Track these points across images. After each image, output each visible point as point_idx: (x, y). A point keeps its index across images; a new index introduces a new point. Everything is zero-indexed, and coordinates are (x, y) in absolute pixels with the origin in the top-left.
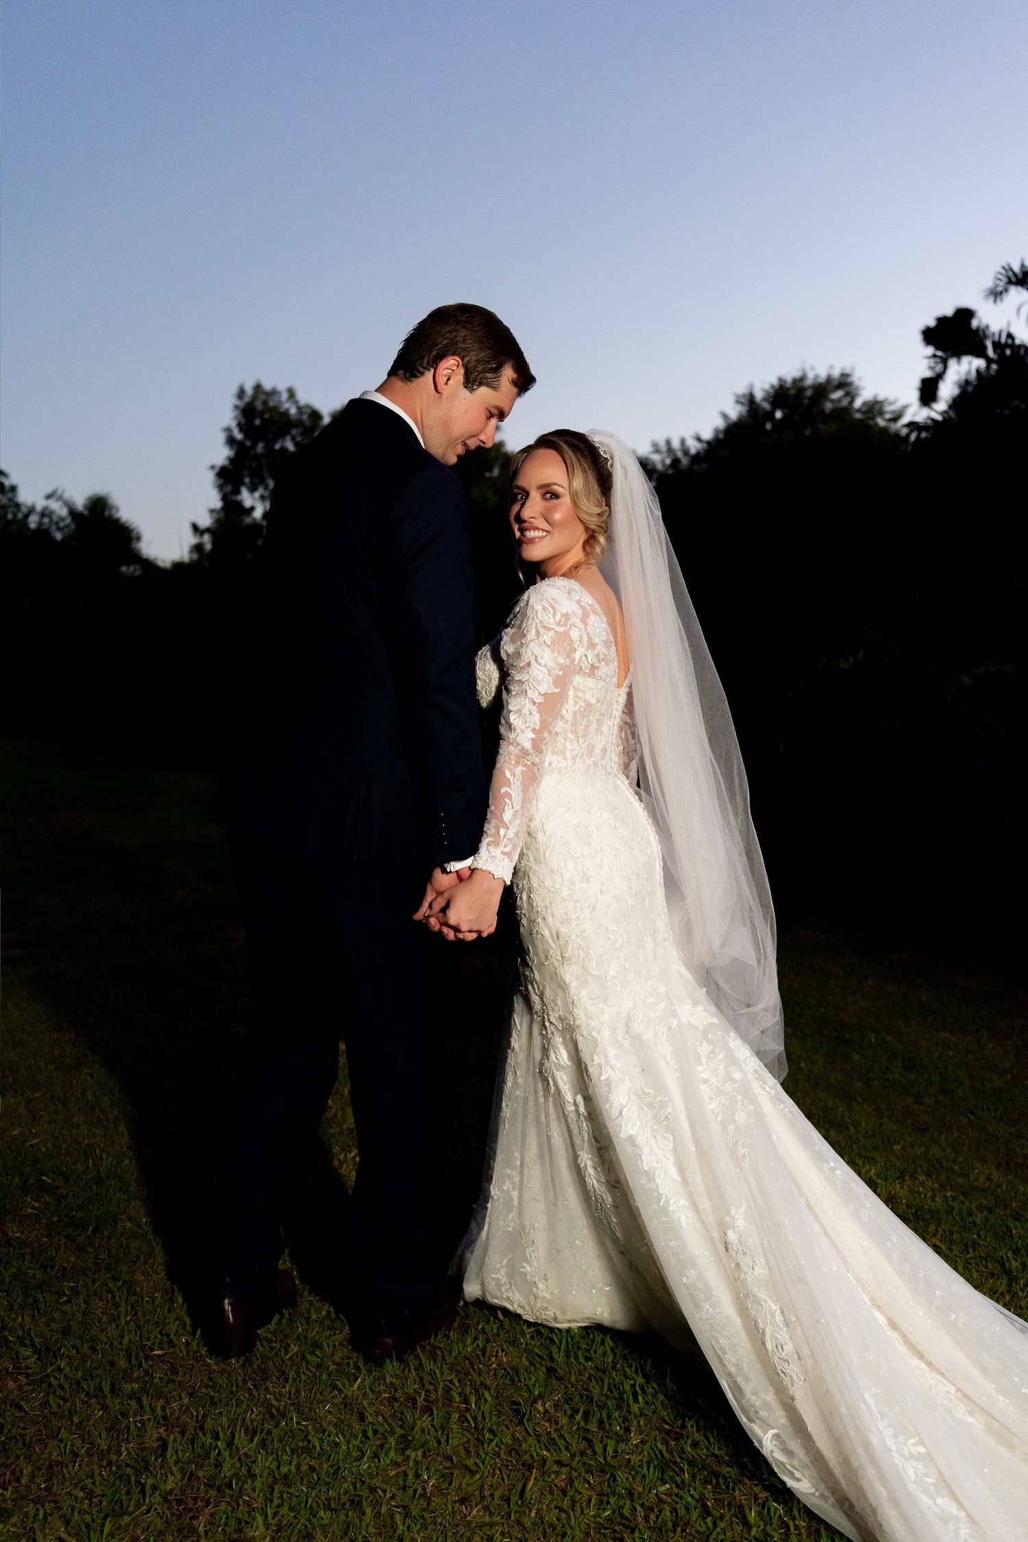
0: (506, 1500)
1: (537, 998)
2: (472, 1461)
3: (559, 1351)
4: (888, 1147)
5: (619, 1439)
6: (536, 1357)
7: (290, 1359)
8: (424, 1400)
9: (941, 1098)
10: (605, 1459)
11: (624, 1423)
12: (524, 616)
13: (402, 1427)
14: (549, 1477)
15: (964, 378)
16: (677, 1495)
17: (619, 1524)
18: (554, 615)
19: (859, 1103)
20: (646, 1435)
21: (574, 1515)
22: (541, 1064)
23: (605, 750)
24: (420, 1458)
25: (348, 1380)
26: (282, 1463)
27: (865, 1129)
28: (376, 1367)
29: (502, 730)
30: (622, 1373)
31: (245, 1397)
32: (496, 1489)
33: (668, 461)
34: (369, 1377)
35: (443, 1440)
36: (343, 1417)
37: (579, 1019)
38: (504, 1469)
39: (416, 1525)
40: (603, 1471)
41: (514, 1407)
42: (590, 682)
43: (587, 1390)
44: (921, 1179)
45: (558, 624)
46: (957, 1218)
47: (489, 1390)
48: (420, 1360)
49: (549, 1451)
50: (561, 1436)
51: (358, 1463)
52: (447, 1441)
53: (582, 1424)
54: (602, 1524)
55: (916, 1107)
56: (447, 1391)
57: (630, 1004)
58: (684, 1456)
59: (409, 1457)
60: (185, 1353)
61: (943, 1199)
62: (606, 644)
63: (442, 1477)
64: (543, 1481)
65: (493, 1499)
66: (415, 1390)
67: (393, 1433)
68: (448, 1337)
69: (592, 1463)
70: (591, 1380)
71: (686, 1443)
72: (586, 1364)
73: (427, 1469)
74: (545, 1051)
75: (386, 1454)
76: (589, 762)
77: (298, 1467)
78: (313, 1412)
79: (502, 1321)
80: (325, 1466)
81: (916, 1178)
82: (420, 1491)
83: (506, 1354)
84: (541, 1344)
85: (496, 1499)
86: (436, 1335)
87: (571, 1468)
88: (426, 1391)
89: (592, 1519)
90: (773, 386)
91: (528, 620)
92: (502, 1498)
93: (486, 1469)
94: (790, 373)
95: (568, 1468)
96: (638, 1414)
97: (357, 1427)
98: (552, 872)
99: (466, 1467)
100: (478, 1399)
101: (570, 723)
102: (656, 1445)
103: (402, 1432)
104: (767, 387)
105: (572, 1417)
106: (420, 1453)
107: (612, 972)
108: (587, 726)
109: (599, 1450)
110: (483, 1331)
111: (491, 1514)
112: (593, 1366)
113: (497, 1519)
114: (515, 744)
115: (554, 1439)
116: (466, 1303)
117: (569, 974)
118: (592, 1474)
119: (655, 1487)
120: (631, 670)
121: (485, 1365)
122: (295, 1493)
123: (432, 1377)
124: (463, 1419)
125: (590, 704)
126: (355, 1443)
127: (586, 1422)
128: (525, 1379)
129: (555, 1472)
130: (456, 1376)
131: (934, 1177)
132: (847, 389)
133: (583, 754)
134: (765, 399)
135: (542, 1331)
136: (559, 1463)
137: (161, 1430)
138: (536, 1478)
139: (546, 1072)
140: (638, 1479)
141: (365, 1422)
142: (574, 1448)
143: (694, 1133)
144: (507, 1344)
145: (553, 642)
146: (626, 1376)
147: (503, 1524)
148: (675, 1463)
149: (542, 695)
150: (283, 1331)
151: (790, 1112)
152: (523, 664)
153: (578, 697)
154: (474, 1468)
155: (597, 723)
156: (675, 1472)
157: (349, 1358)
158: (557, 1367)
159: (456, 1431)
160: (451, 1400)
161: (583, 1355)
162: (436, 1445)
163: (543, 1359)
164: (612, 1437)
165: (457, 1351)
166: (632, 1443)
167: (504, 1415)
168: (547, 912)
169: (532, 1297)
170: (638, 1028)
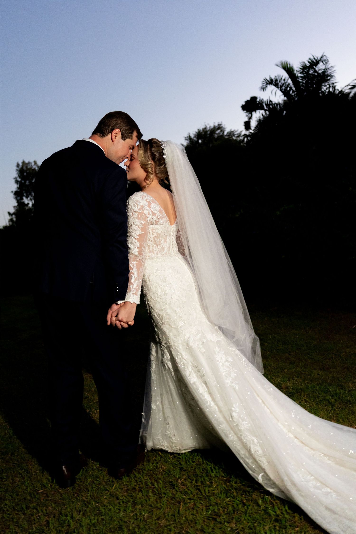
2: (159, 505)
3: (183, 461)
5: (209, 486)
6: (175, 465)
7: (89, 484)
8: (139, 488)
10: (205, 494)
11: (209, 480)
13: (132, 498)
14: (187, 504)
15: (258, 119)
16: (232, 501)
17: (214, 515)
18: (138, 207)
20: (218, 483)
21: (198, 515)
22: (162, 360)
23: (169, 248)
24: (140, 508)
25: (111, 486)
30: (206, 464)
32: (169, 512)
34: (118, 484)
35: (148, 500)
36: (111, 500)
38: (170, 505)
39: (143, 531)
40: (205, 498)
41: (171, 483)
42: (157, 226)
43: (195, 472)
45: (140, 209)
47: (160, 479)
48: (135, 474)
49: (185, 495)
50: (189, 490)
53: (195, 484)
54: (208, 516)
56: (146, 483)
57: (188, 336)
58: (233, 487)
59: (136, 508)
60: (51, 489)
62: (160, 212)
63: (149, 512)
64: (185, 506)
65: (169, 516)
66: (134, 485)
67: (129, 501)
68: (143, 465)
69: (201, 496)
70: (196, 469)
72: (193, 464)
73: (144, 511)
75: (128, 509)
76: (163, 253)
78: (100, 500)
79: (161, 455)
82: (142, 519)
83: (164, 466)
84: (176, 460)
86: (139, 465)
87: (194, 500)
88: (139, 485)
89: (205, 516)
90: (196, 132)
92: (172, 515)
93: (165, 507)
94: (201, 127)
96: (214, 476)
97: (116, 502)
99: (157, 507)
100: (157, 484)
101: (153, 241)
102: (222, 486)
103: (133, 500)
104: (194, 133)
105: (191, 482)
106: (140, 506)
107: (180, 325)
108: (160, 241)
109: (203, 492)
110: (155, 460)
111: (169, 521)
113: (172, 523)
114: (132, 254)
115: (187, 492)
118: (202, 500)
119: (225, 500)
121: (158, 471)
123: (140, 479)
124: (153, 491)
125: (159, 233)
126: (116, 507)
127: (197, 484)
128: (172, 473)
129: (189, 502)
130: (148, 477)
132: (221, 129)
134: (195, 137)
136: (190, 499)
137: (47, 517)
138: (183, 506)
140: (218, 498)
141: (119, 499)
142: (194, 493)
144: (164, 462)
145: (138, 216)
147: (174, 524)
148: (230, 490)
149: (138, 235)
150: (84, 475)
153: (153, 232)
154: (160, 507)
155: (164, 239)
156: (231, 493)
158: (183, 467)
159: (151, 496)
160: (148, 486)
161: (192, 461)
162: (145, 502)
163: (178, 465)
164: (206, 486)
165: (147, 469)
166: (214, 487)
167: (168, 487)
168: (154, 308)
169: (171, 443)
170: (191, 344)
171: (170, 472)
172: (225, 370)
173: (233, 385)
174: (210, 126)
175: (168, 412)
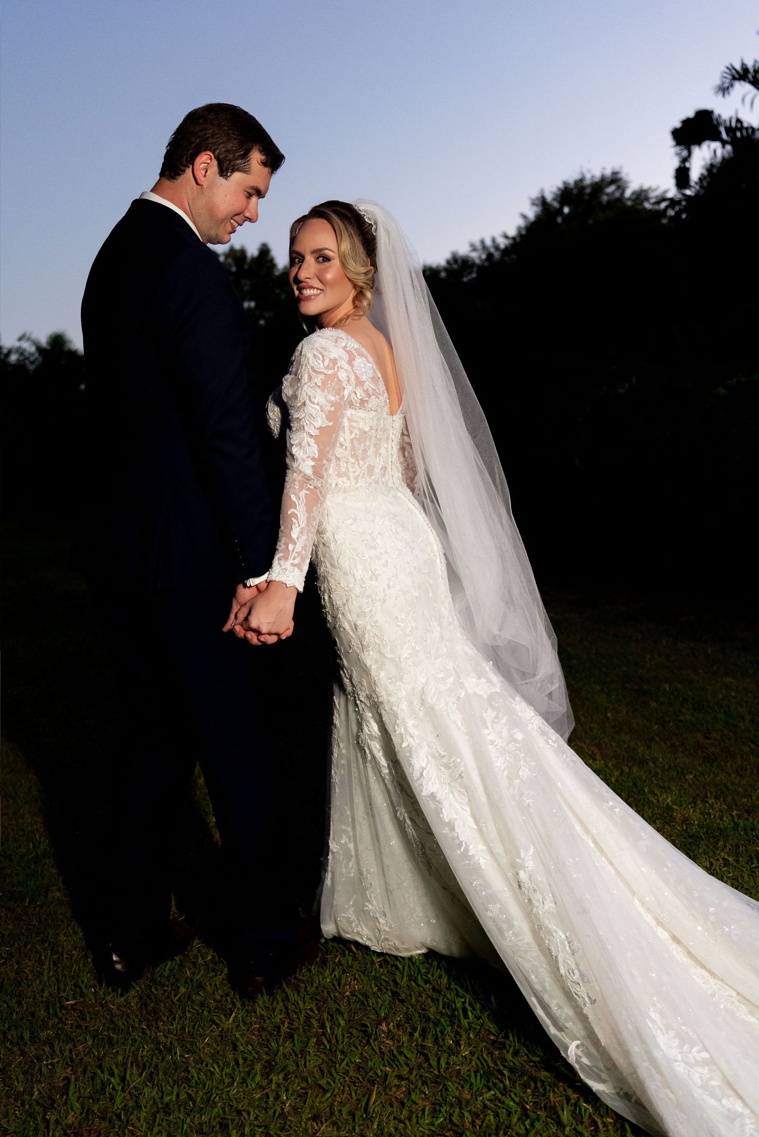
0: (351, 1115)
1: (348, 681)
2: (325, 1081)
3: (402, 977)
4: (682, 777)
5: (451, 1052)
6: (384, 983)
7: (178, 1000)
8: (288, 1028)
9: (726, 732)
10: (439, 1071)
11: (455, 1037)
12: (299, 363)
13: (267, 1054)
14: (391, 1091)
15: (709, 163)
16: (499, 1100)
17: (450, 1130)
18: (323, 361)
19: (657, 743)
20: (474, 1047)
21: (411, 1125)
22: (358, 737)
23: (384, 469)
24: (280, 1081)
25: (225, 1016)
26: (165, 1094)
28: (249, 1002)
29: (288, 461)
30: (455, 992)
31: (139, 1036)
32: (345, 1105)
33: (484, 256)
34: (242, 1011)
35: (301, 1063)
36: (219, 1048)
37: (381, 696)
38: (351, 1086)
40: (436, 1082)
41: (362, 1029)
42: (361, 414)
43: (424, 1009)
44: (710, 802)
45: (327, 368)
46: (742, 833)
47: (342, 1015)
48: (286, 993)
49: (391, 1066)
50: (401, 1053)
51: (228, 1089)
52: (305, 1064)
53: (420, 1040)
54: (435, 1132)
55: (705, 741)
57: (423, 681)
58: (506, 1064)
59: (271, 1081)
60: (93, 1001)
61: (729, 818)
62: (374, 379)
63: (298, 1097)
64: (386, 1094)
65: (341, 1114)
66: (280, 1019)
67: (260, 1059)
68: (309, 970)
69: (427, 1075)
70: (428, 1001)
71: (508, 1052)
72: (424, 987)
73: (286, 1090)
74: (360, 725)
75: (253, 1079)
76: (369, 481)
77: (178, 1096)
79: (355, 955)
80: (200, 1093)
81: (707, 802)
82: (278, 1111)
83: (358, 982)
84: (388, 971)
85: (343, 1114)
86: (301, 970)
87: (409, 1081)
88: (290, 1020)
89: (426, 1128)
90: (559, 189)
91: (302, 367)
92: (348, 1113)
93: (337, 1087)
95: (407, 1081)
96: (467, 1028)
97: (230, 1056)
98: (345, 574)
99: (320, 1086)
100: (333, 1024)
101: (349, 449)
102: (482, 1055)
103: (268, 1058)
104: (555, 190)
105: (411, 1035)
106: (281, 1076)
107: (405, 654)
108: (365, 451)
109: (434, 1063)
110: (340, 963)
111: (339, 1128)
112: (430, 988)
114: (298, 472)
115: (395, 1056)
116: (326, 939)
117: (369, 658)
118: (427, 1085)
119: (481, 1094)
120: (404, 399)
121: (340, 993)
122: (172, 1120)
123: (296, 1007)
124: (319, 1043)
125: (364, 431)
126: (227, 1070)
127: (423, 1041)
128: (372, 1003)
129: (396, 1085)
130: (316, 1004)
131: (722, 800)
132: (618, 184)
133: (364, 474)
134: (554, 199)
135: (388, 960)
136: (400, 1077)
137: (69, 1070)
138: (379, 1092)
139: (362, 742)
140: (467, 1087)
141: (237, 1051)
142: (412, 1063)
143: (486, 788)
144: (360, 973)
145: (324, 383)
146: (457, 995)
148: (499, 1071)
149: (317, 429)
150: (174, 976)
151: (572, 761)
152: (300, 404)
153: (352, 427)
154: (325, 1086)
155: (375, 447)
156: (498, 1079)
157: (227, 995)
158: (399, 991)
159: (312, 1054)
160: (311, 1026)
161: (422, 979)
162: (295, 1068)
163: (389, 984)
164: (445, 1051)
165: (317, 982)
166: (462, 1056)
167: (354, 1037)
168: (345, 608)
170: (431, 700)
171: (367, 1001)
172: (508, 764)
174: (593, 177)
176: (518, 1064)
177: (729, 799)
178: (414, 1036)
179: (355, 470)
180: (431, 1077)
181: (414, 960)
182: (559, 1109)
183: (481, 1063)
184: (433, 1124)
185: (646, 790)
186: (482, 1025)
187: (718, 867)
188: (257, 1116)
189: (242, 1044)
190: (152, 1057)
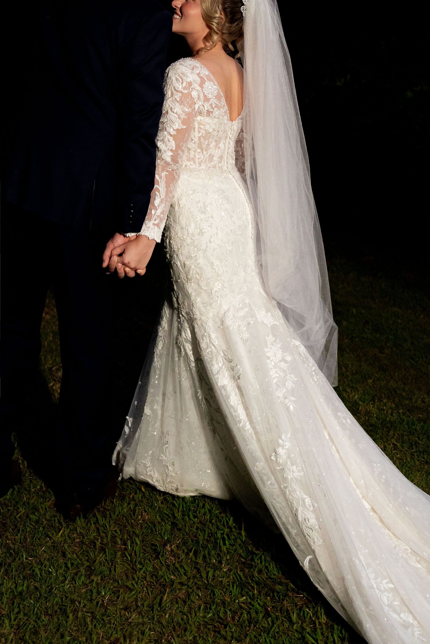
0: (150, 607)
2: (130, 582)
3: (178, 512)
4: (365, 381)
5: (215, 568)
6: (165, 516)
7: (20, 518)
8: (100, 543)
9: (394, 349)
10: (208, 581)
11: (218, 558)
12: (166, 83)
13: (88, 561)
14: (175, 593)
16: (250, 603)
17: (217, 622)
18: (182, 83)
19: (347, 353)
20: (231, 566)
21: (191, 616)
23: (221, 157)
24: (99, 581)
25: (55, 531)
26: (18, 585)
27: (351, 369)
28: (71, 522)
30: (216, 526)
32: (145, 601)
34: (67, 529)
35: (112, 569)
36: (53, 555)
37: (196, 315)
38: (149, 588)
39: (99, 625)
40: (206, 588)
41: (154, 547)
42: (207, 120)
43: (195, 537)
44: (384, 401)
45: (184, 88)
46: (406, 426)
47: (138, 536)
48: (97, 517)
49: (175, 575)
50: (181, 566)
51: (63, 584)
52: (115, 570)
53: (194, 558)
54: (207, 622)
55: (380, 355)
56: (114, 537)
57: (226, 308)
58: (254, 579)
59: (93, 581)
61: (398, 414)
62: (218, 97)
63: (113, 593)
64: (172, 595)
65: (143, 607)
66: (94, 537)
67: (82, 565)
68: (113, 503)
69: (200, 583)
70: (198, 531)
71: (254, 570)
72: (194, 520)
73: (104, 588)
75: (79, 579)
76: (209, 165)
77: (28, 587)
78: (35, 552)
79: (144, 493)
80: (44, 587)
81: (382, 401)
82: (100, 602)
83: (147, 513)
84: (167, 507)
85: (145, 606)
87: (188, 586)
88: (101, 538)
89: (201, 619)
91: (167, 86)
92: (148, 606)
95: (186, 586)
96: (226, 552)
97: (61, 561)
99: (127, 587)
100: (132, 543)
101: (197, 143)
102: (237, 572)
103: (88, 564)
105: (187, 554)
106: (99, 578)
108: (208, 145)
109: (204, 575)
110: (134, 499)
111: (143, 617)
112: (198, 521)
113: (146, 620)
115: (177, 568)
117: (191, 288)
118: (200, 590)
119: (238, 598)
121: (135, 521)
122: (27, 604)
123: (104, 528)
124: (123, 555)
125: (209, 132)
126: (60, 571)
127: (196, 559)
128: (159, 530)
129: (178, 589)
130: (118, 527)
131: (392, 400)
133: (206, 161)
135: (168, 497)
136: (182, 584)
138: (168, 593)
140: (228, 594)
141: (66, 557)
142: (189, 574)
144: (148, 507)
145: (181, 99)
146: (218, 528)
147: (150, 623)
148: (249, 583)
149: (175, 130)
150: (14, 499)
152: (164, 112)
154: (131, 587)
155: (216, 142)
156: (248, 589)
157: (55, 516)
158: (177, 522)
159: (119, 563)
160: (116, 543)
161: (192, 514)
162: (108, 572)
163: (169, 517)
164: (211, 567)
165: (118, 511)
166: (223, 571)
167: (148, 553)
168: (178, 251)
169: (165, 475)
170: (228, 322)
172: (278, 375)
173: (287, 401)
175: (170, 426)
176: (261, 580)
177: (396, 400)
178: (189, 555)
179: (199, 157)
180: (202, 584)
181: (186, 500)
182: (291, 612)
183: (237, 577)
184: (206, 617)
185: (341, 389)
186: (235, 550)
187: (390, 449)
188: (85, 605)
189: (69, 553)
190: (5, 558)
